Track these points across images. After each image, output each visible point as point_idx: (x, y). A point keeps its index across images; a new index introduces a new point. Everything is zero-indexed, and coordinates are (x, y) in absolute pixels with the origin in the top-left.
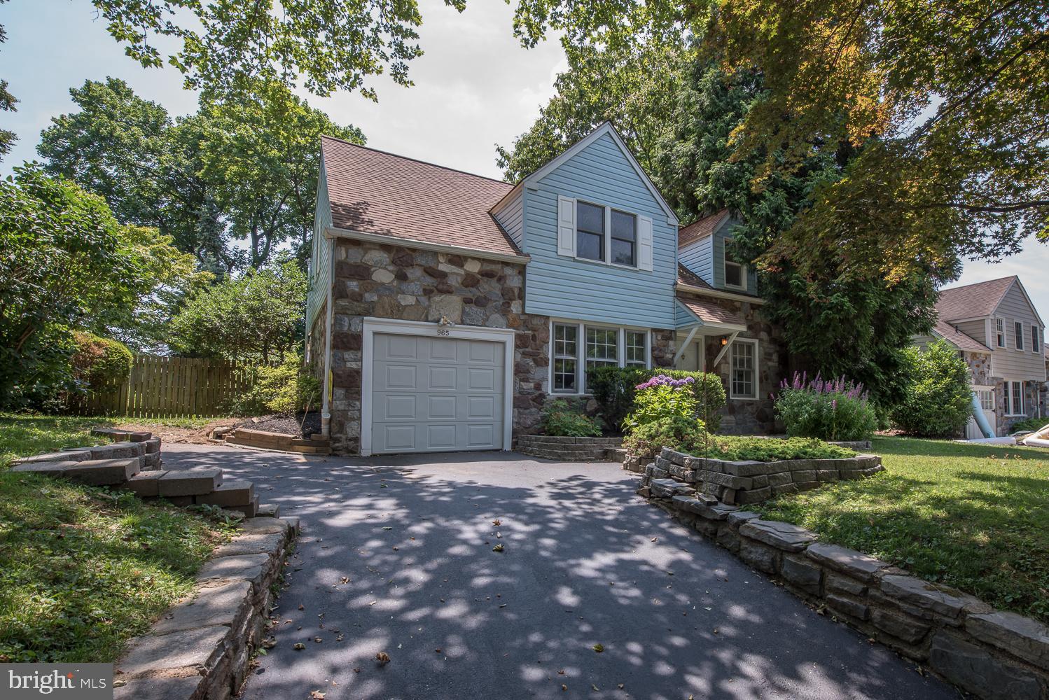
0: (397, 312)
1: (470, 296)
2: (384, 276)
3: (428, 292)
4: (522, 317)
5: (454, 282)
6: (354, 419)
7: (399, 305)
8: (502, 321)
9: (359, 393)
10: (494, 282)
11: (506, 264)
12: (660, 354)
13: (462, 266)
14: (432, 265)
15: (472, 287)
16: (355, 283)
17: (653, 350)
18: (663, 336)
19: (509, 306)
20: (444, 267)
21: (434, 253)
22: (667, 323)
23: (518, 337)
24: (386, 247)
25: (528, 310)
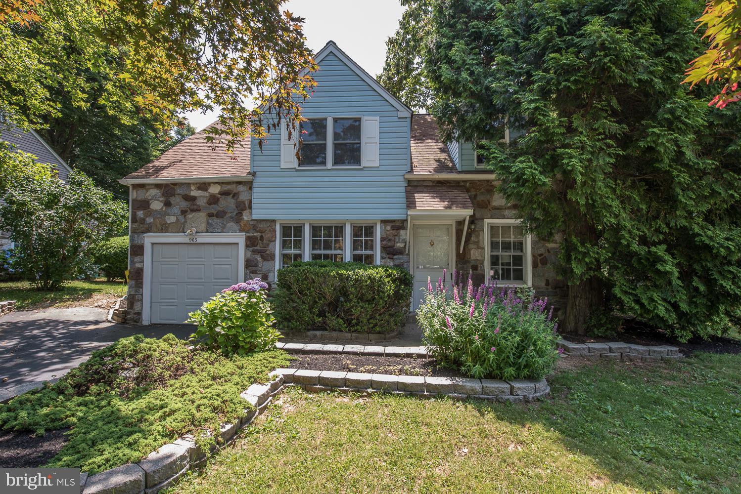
0: (164, 228)
1: (213, 211)
2: (156, 205)
3: (184, 212)
4: (252, 223)
5: (202, 202)
6: (138, 300)
7: (166, 223)
8: (236, 227)
9: (142, 283)
10: (229, 198)
11: (239, 183)
12: (390, 244)
13: (206, 190)
14: (187, 193)
15: (214, 204)
16: (142, 212)
17: (382, 239)
18: (392, 227)
19: (242, 215)
20: (194, 193)
21: (187, 185)
22: (396, 214)
23: (248, 239)
24: (158, 186)
25: (254, 217)
